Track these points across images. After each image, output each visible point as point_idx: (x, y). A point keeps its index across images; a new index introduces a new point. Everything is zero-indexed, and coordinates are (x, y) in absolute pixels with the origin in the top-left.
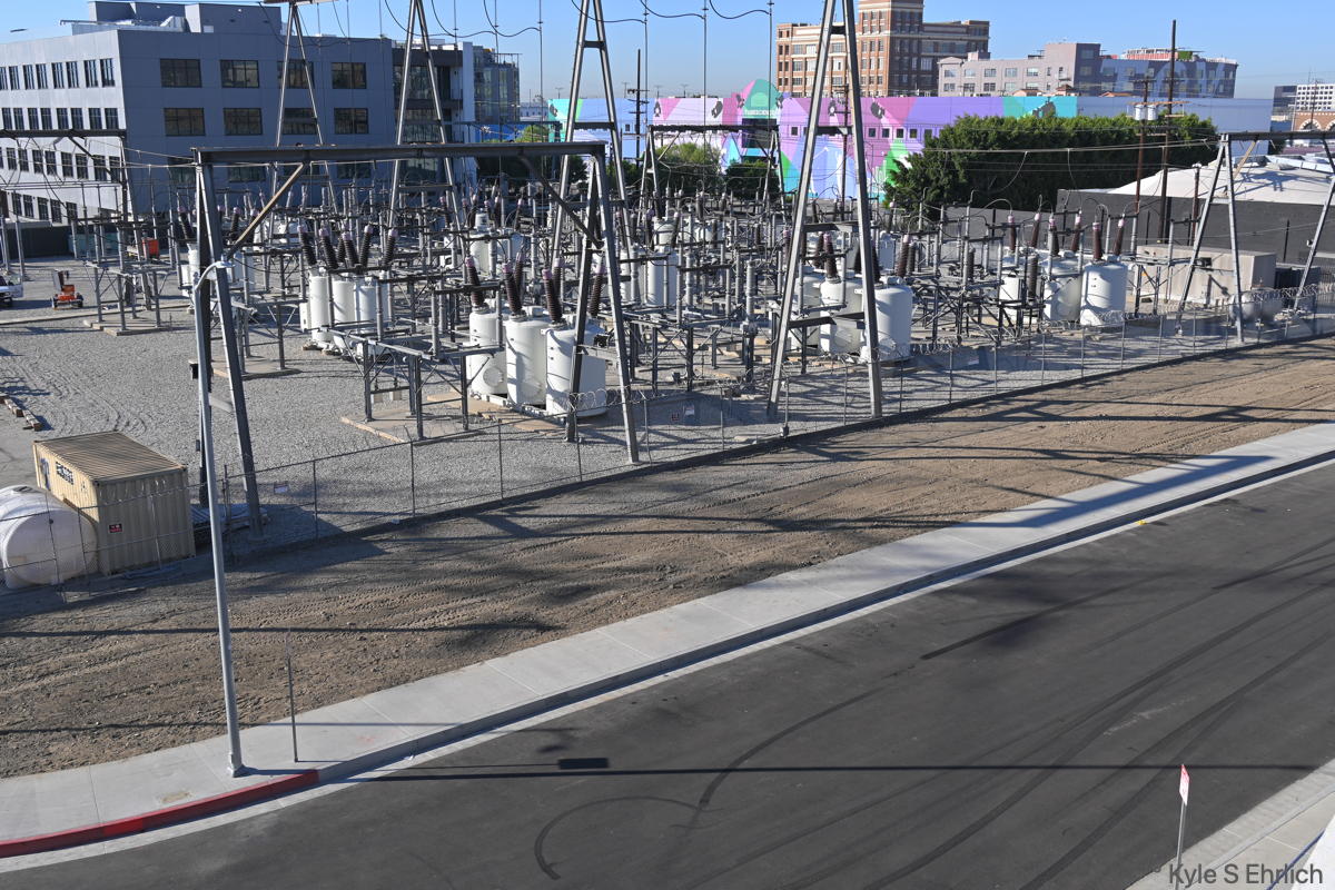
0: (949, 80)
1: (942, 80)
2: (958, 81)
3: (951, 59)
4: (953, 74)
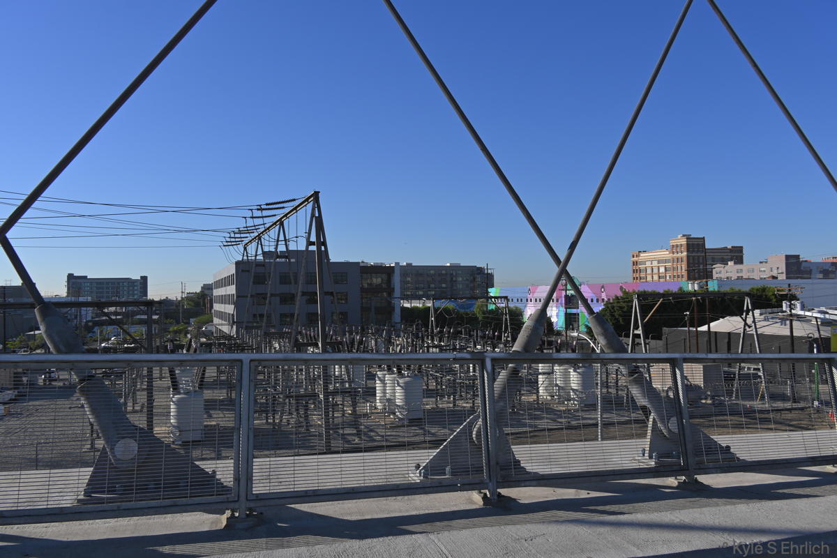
0: (718, 275)
1: (715, 276)
2: (724, 275)
3: (718, 265)
4: (720, 272)
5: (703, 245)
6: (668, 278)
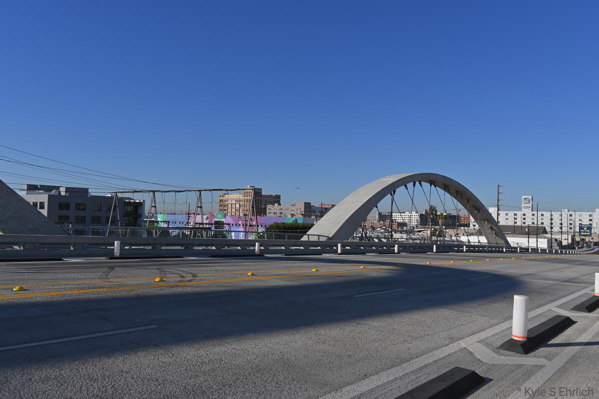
0: (270, 211)
1: (268, 211)
2: (272, 211)
3: (270, 205)
4: (271, 209)
5: (261, 193)
6: (241, 211)
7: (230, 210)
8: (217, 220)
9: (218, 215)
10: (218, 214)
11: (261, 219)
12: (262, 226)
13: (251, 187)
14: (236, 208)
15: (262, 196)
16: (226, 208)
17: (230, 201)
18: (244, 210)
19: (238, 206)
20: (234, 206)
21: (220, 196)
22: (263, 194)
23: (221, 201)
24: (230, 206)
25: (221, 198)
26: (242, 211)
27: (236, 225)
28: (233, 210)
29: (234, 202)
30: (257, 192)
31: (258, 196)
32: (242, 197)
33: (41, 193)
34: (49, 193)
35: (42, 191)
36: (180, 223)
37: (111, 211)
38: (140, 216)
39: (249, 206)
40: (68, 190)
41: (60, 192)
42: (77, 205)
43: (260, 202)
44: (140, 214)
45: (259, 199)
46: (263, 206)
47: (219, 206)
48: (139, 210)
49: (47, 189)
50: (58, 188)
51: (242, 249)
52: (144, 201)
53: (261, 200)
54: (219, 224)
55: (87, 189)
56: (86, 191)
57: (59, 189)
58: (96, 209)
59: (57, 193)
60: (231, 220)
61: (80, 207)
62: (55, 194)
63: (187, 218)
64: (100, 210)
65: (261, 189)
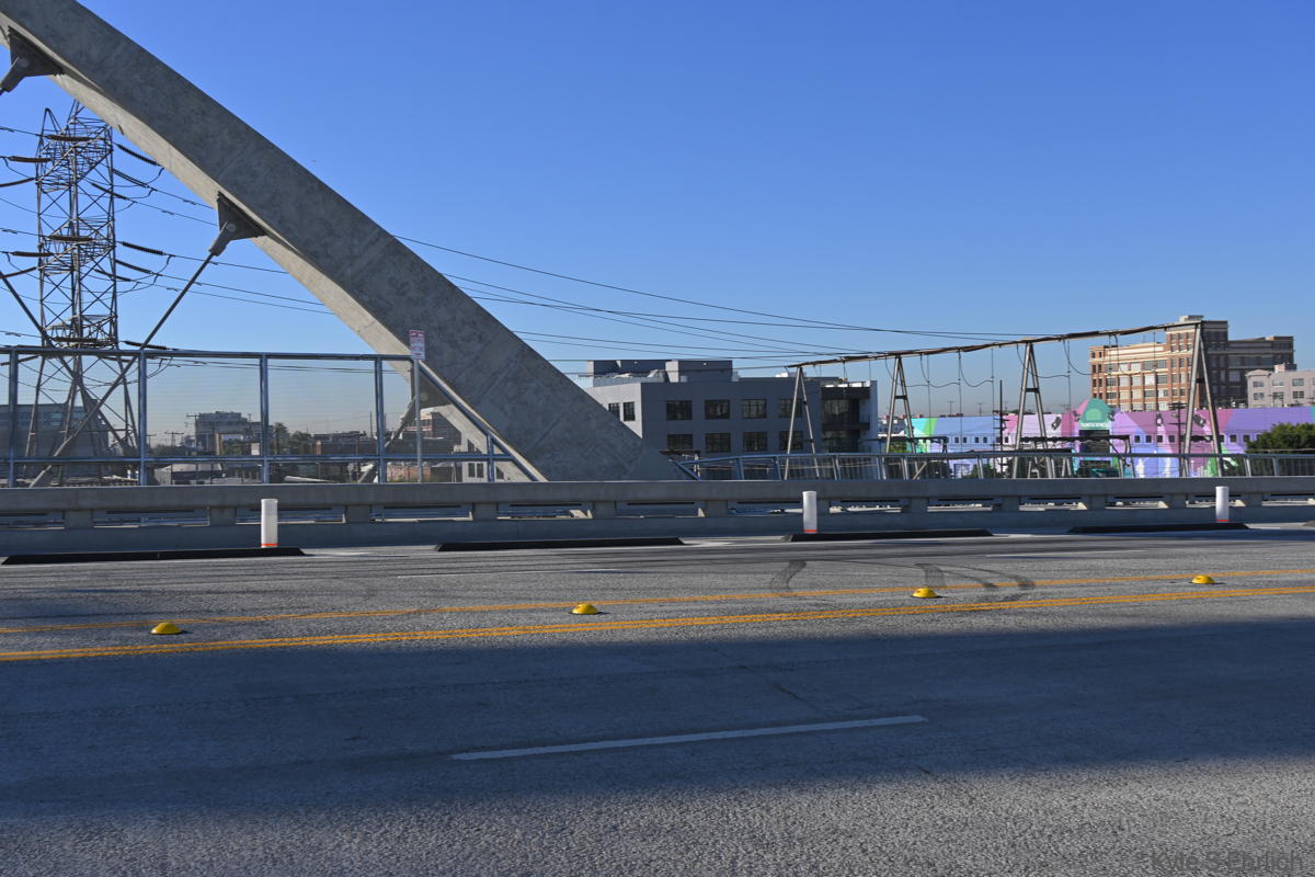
0: (1258, 390)
1: (1251, 390)
2: (1268, 390)
3: (1259, 371)
4: (1261, 385)
5: (1226, 334)
6: (1161, 395)
7: (1125, 395)
8: (1086, 426)
9: (1088, 413)
10: (1087, 409)
11: (1232, 417)
12: (1233, 438)
13: (1191, 317)
14: (1144, 387)
15: (1228, 344)
16: (1112, 389)
17: (1124, 368)
18: (1173, 393)
19: (1150, 380)
20: (1137, 381)
21: (1094, 357)
22: (1230, 338)
23: (1097, 369)
24: (1124, 382)
25: (1097, 360)
26: (1166, 393)
27: (1149, 439)
28: (1138, 394)
29: (1136, 368)
30: (1213, 335)
31: (1217, 346)
32: (1161, 352)
33: (624, 381)
34: (644, 380)
35: (627, 375)
36: (977, 440)
37: (790, 417)
38: (867, 426)
39: (1187, 378)
40: (685, 366)
41: (666, 376)
42: (710, 405)
43: (1222, 364)
44: (866, 420)
45: (1219, 355)
46: (1234, 377)
47: (1091, 384)
48: (863, 412)
49: (638, 368)
50: (660, 364)
51: (1171, 508)
52: (874, 383)
53: (1226, 356)
54: (1094, 440)
55: (731, 362)
56: (725, 367)
57: (664, 367)
58: (754, 413)
59: (662, 380)
60: (1133, 424)
61: (717, 410)
62: (656, 380)
63: (998, 426)
64: (765, 416)
65: (1226, 323)
